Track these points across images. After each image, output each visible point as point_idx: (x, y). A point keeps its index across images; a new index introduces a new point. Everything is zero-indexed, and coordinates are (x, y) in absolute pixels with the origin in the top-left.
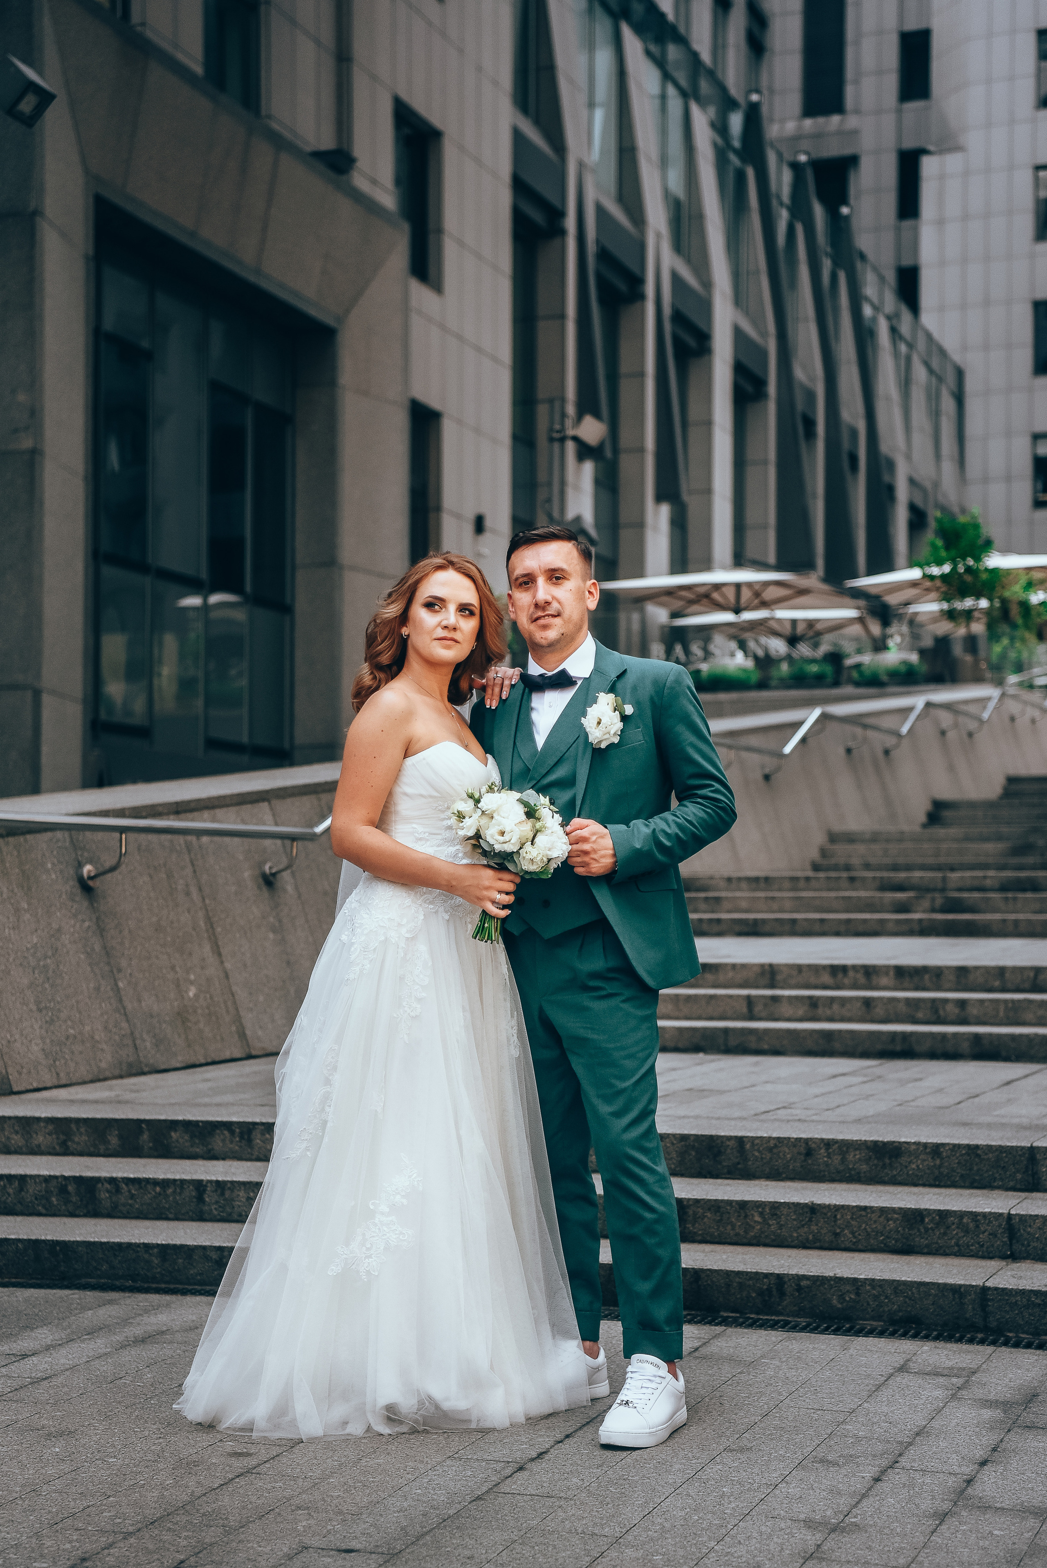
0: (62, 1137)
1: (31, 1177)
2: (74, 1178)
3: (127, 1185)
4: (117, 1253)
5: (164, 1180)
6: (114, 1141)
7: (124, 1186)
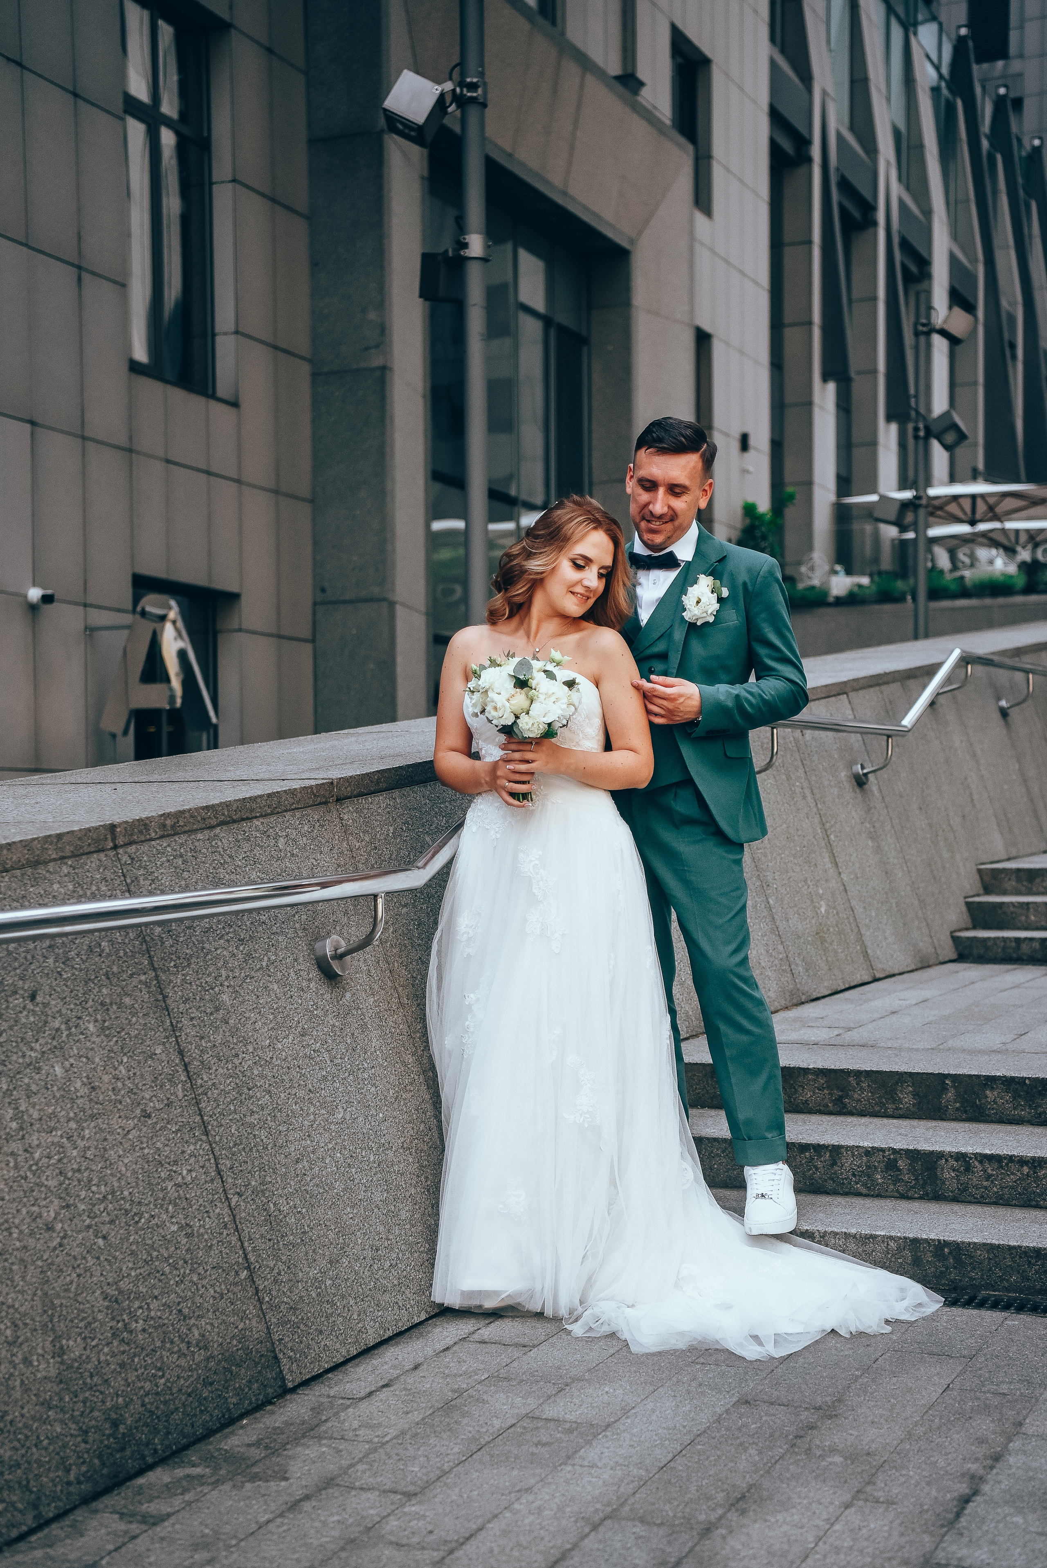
0: (837, 1093)
1: (847, 1148)
2: (908, 1151)
3: (981, 1162)
4: (1033, 1261)
5: (1034, 1159)
6: (907, 1099)
7: (976, 1163)
